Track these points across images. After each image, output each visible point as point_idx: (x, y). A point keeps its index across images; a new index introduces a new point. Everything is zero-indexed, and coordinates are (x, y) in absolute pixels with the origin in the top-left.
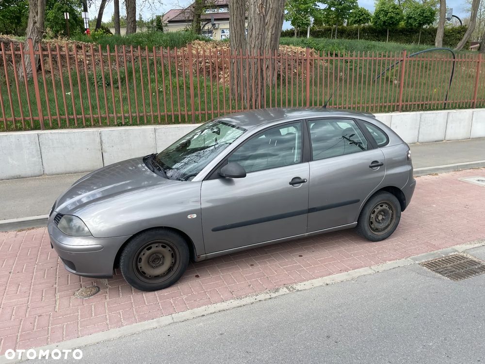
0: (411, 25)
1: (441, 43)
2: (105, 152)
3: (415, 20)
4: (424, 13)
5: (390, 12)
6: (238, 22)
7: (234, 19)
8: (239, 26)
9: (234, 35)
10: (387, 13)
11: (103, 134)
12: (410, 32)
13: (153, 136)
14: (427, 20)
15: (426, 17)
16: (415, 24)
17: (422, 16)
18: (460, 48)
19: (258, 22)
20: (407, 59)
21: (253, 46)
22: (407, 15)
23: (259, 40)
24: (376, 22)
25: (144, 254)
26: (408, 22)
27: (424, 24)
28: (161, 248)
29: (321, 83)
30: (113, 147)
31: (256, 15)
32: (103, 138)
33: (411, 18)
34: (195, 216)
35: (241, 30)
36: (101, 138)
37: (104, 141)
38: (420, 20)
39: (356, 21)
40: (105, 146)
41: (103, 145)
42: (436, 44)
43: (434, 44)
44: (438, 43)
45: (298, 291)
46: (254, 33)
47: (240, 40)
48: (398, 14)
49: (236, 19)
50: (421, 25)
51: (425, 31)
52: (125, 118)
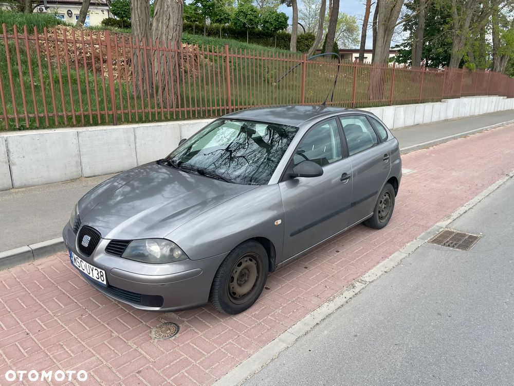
0: (268, 29)
1: (295, 48)
2: (14, 164)
3: (272, 24)
4: (279, 18)
5: (249, 14)
6: (143, 9)
7: (137, 5)
8: (144, 13)
9: (138, 23)
10: (247, 15)
11: (10, 141)
12: (266, 36)
13: (75, 141)
14: (282, 25)
15: (281, 22)
16: (272, 28)
17: (278, 21)
18: (311, 54)
19: (177, 12)
20: (307, 62)
21: (170, 38)
22: (263, 19)
23: (177, 32)
24: (236, 23)
25: (236, 272)
26: (264, 26)
27: (279, 29)
28: (249, 262)
29: (212, 83)
30: (24, 157)
31: (174, 3)
32: (10, 146)
33: (267, 22)
34: (279, 222)
35: (146, 18)
36: (7, 147)
37: (11, 150)
38: (275, 25)
39: (217, 20)
40: (14, 157)
41: (11, 155)
42: (291, 49)
43: (289, 49)
44: (293, 48)
45: (370, 282)
46: (171, 23)
47: (146, 30)
48: (255, 17)
49: (141, 6)
50: (276, 29)
51: (279, 36)
52: (20, 120)
